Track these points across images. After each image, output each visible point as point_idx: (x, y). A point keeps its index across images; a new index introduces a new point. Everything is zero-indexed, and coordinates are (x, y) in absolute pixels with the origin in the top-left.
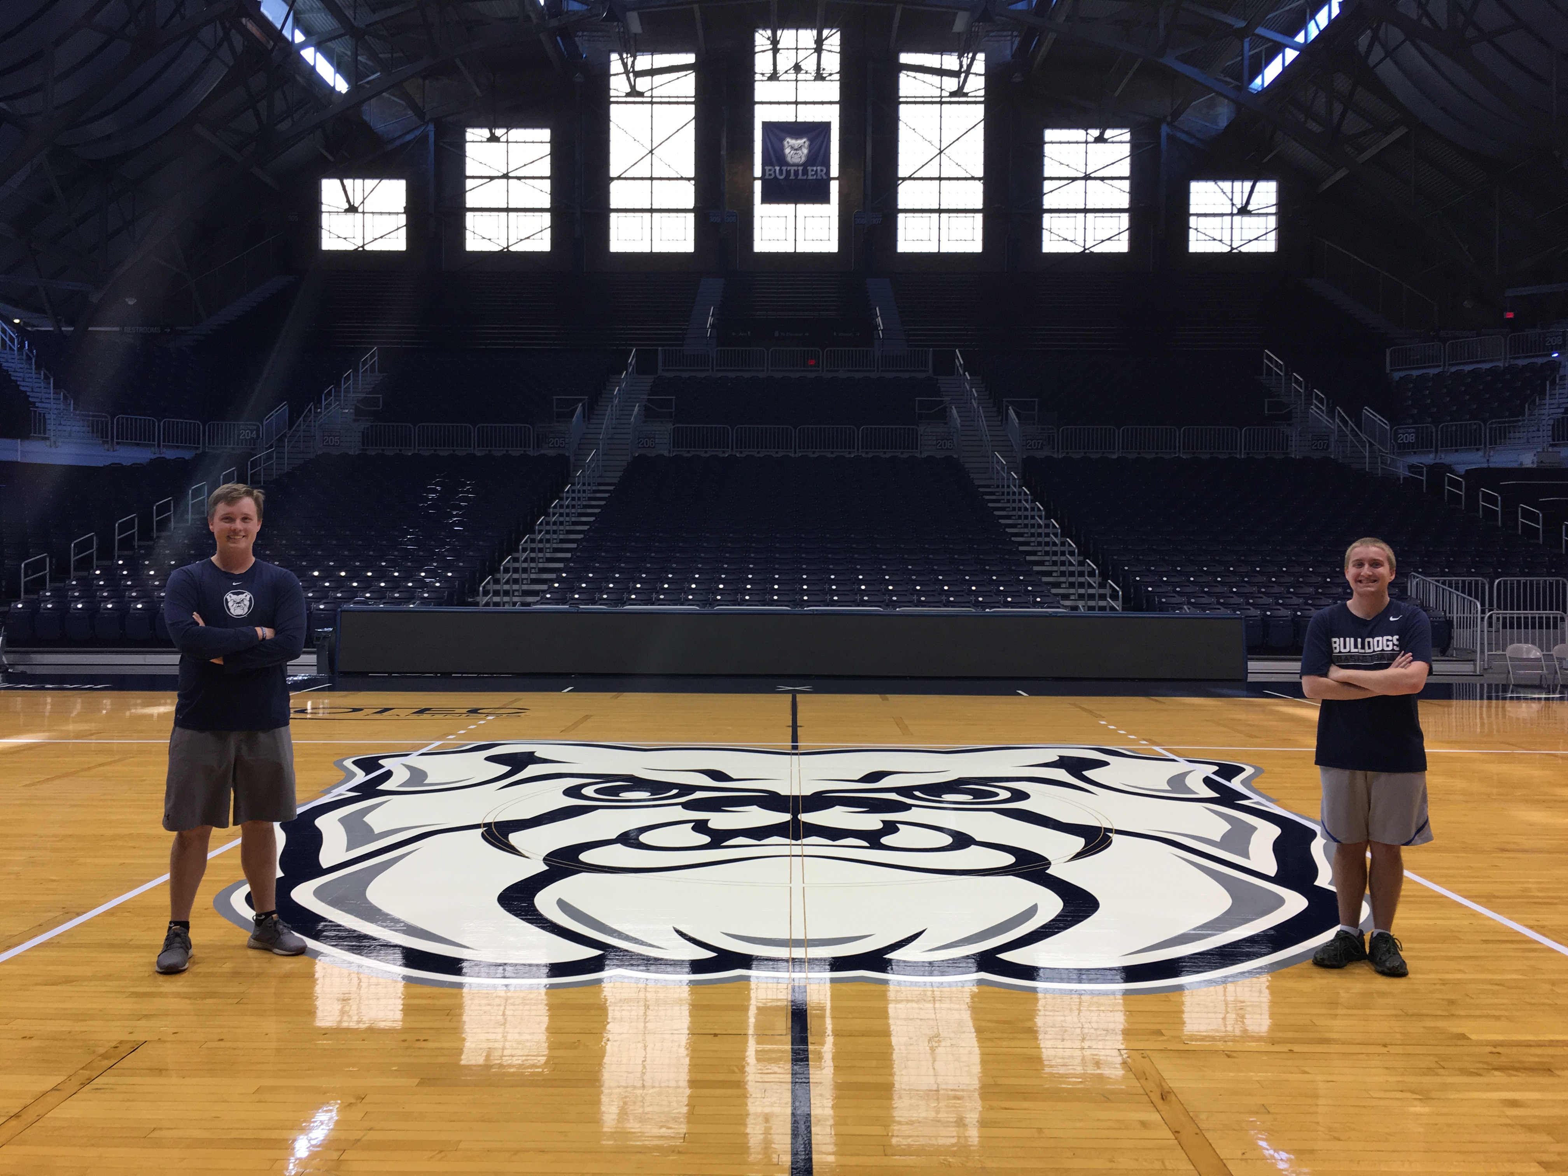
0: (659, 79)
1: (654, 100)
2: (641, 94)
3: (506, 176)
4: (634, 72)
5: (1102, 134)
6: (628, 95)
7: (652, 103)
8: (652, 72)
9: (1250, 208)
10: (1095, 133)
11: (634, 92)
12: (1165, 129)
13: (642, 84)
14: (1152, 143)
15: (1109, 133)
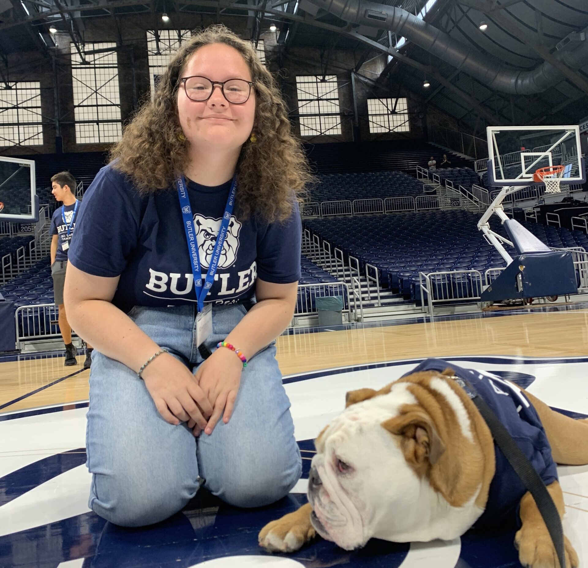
0: (97, 56)
1: (96, 66)
2: (88, 63)
3: (16, 107)
4: (84, 52)
5: (324, 78)
6: (81, 64)
7: (95, 68)
8: (94, 52)
9: (396, 111)
10: (321, 78)
11: (85, 62)
12: (353, 76)
13: (89, 58)
14: (347, 82)
15: (327, 78)
